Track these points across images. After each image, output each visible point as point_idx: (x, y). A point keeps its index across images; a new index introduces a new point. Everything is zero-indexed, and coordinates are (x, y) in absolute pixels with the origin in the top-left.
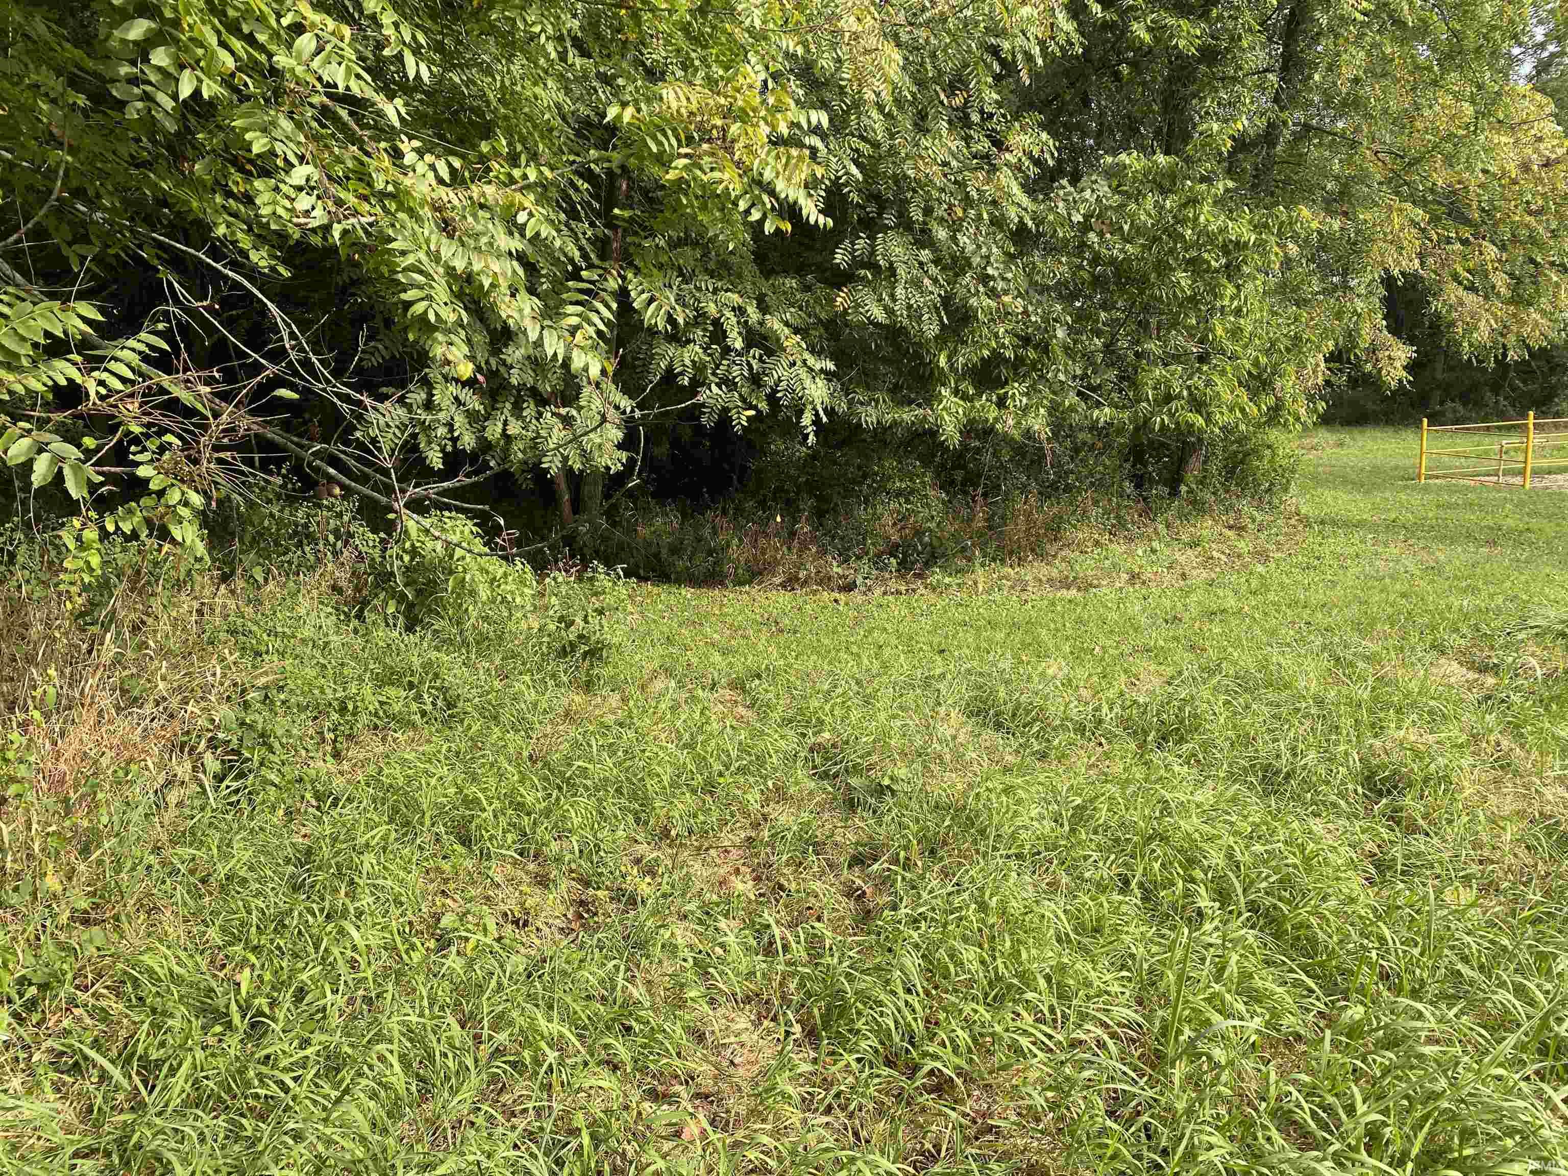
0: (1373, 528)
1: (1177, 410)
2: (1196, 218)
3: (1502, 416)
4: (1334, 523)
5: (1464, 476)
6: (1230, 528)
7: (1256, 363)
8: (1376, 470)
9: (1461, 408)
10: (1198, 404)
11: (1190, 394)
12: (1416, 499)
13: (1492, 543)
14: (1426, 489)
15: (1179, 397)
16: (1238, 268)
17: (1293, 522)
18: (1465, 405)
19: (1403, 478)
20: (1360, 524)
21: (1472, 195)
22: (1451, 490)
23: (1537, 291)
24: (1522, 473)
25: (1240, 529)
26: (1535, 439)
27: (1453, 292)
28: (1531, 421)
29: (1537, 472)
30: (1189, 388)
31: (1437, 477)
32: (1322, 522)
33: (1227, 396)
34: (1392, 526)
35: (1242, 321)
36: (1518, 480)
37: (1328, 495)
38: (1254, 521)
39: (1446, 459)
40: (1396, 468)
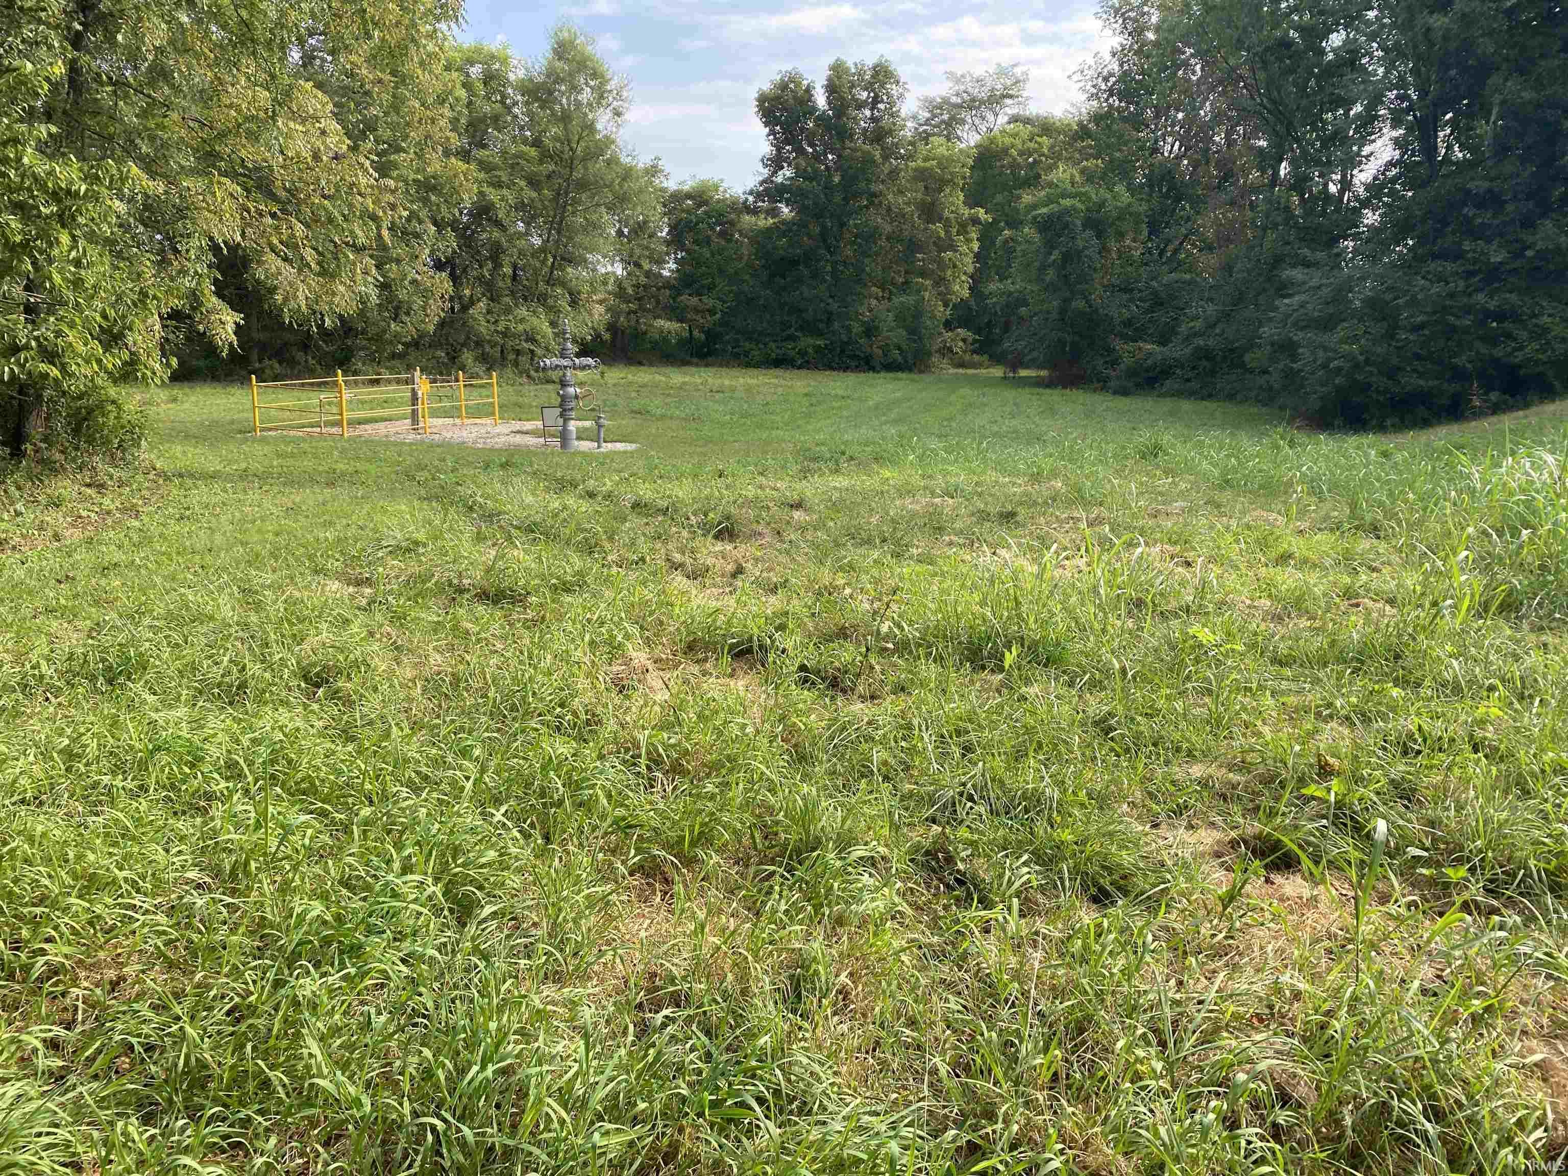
0: (229, 478)
1: (26, 360)
2: (19, 160)
3: (312, 373)
4: (192, 476)
5: (292, 427)
6: (89, 486)
7: (105, 317)
8: (215, 423)
9: (277, 365)
10: (50, 355)
11: (40, 345)
12: (259, 450)
13: (331, 484)
14: (264, 440)
15: (27, 347)
16: (74, 219)
17: (151, 476)
18: (280, 363)
19: (240, 432)
20: (214, 476)
21: (276, 175)
22: (284, 439)
23: (338, 266)
24: (339, 423)
25: (100, 487)
26: (347, 394)
27: (273, 262)
28: (340, 378)
29: (351, 423)
30: (37, 339)
31: (270, 429)
32: (181, 476)
33: (81, 348)
34: (244, 475)
35: (83, 272)
36: (334, 430)
37: (178, 449)
38: (111, 478)
39: (273, 413)
40: (232, 422)
